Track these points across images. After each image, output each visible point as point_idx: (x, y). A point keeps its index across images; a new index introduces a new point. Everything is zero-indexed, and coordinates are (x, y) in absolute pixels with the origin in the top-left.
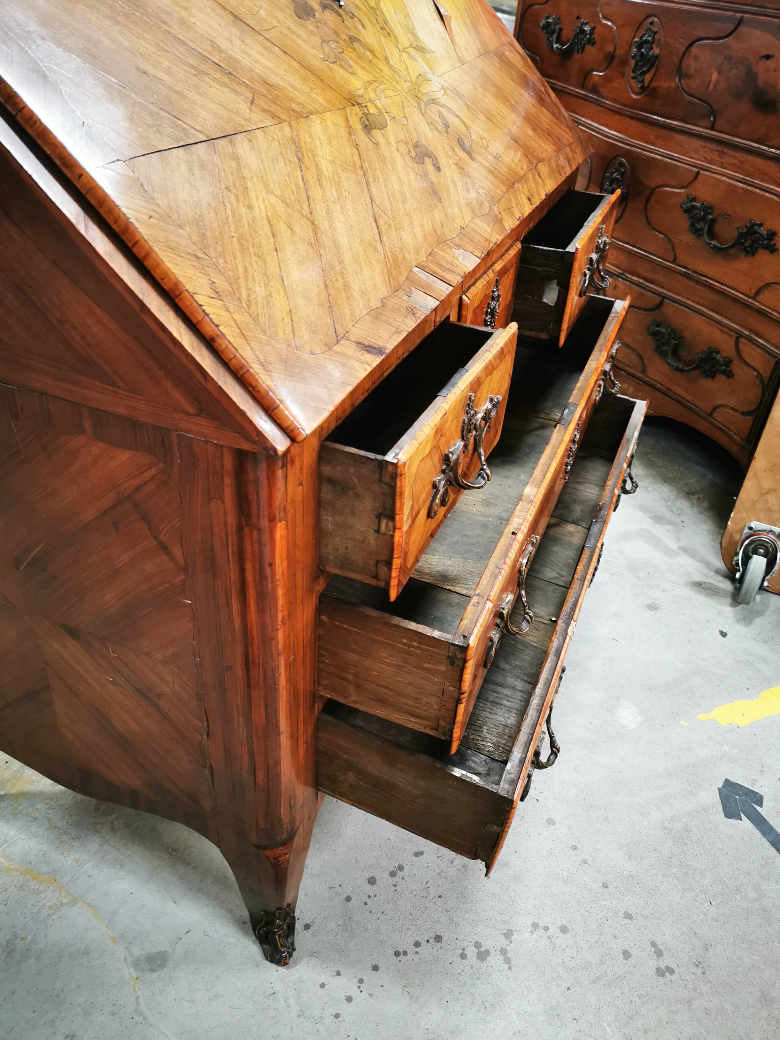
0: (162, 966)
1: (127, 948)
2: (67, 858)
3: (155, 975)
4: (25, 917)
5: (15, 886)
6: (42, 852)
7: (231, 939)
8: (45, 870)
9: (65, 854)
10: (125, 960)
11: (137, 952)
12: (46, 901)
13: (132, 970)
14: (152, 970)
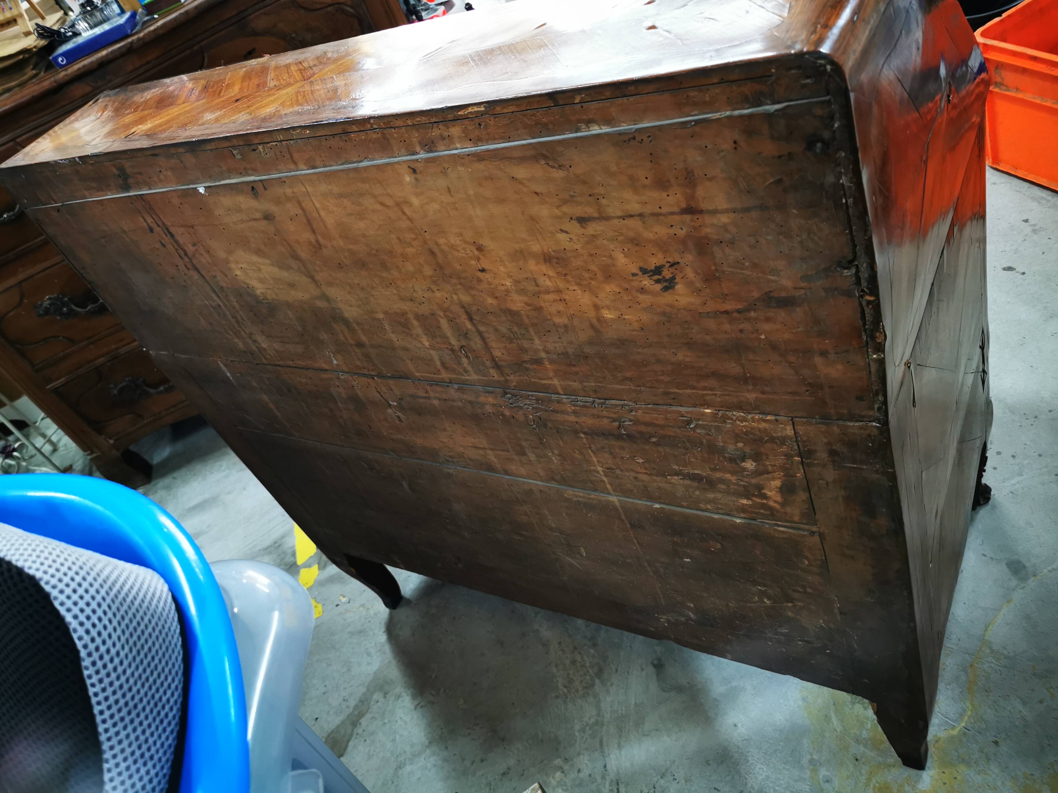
0: (1019, 562)
1: (1013, 590)
2: (947, 664)
3: (1027, 564)
4: (1014, 675)
5: (988, 696)
6: (948, 687)
7: (980, 527)
8: (964, 678)
9: (944, 667)
10: (1024, 588)
11: (1014, 583)
12: (993, 665)
13: (1030, 581)
14: (1024, 567)
